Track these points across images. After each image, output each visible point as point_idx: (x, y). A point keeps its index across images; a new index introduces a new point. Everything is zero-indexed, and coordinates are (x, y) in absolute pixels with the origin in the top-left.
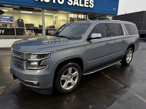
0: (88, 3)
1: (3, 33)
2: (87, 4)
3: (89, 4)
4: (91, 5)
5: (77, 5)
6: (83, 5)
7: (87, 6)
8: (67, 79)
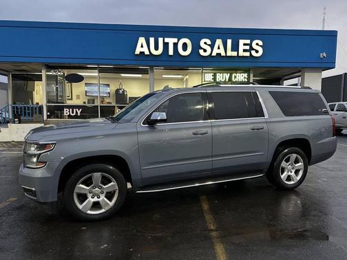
0: (248, 47)
1: (79, 114)
2: (245, 51)
3: (252, 48)
4: (257, 52)
5: (220, 54)
6: (235, 54)
7: (247, 54)
8: (92, 194)
